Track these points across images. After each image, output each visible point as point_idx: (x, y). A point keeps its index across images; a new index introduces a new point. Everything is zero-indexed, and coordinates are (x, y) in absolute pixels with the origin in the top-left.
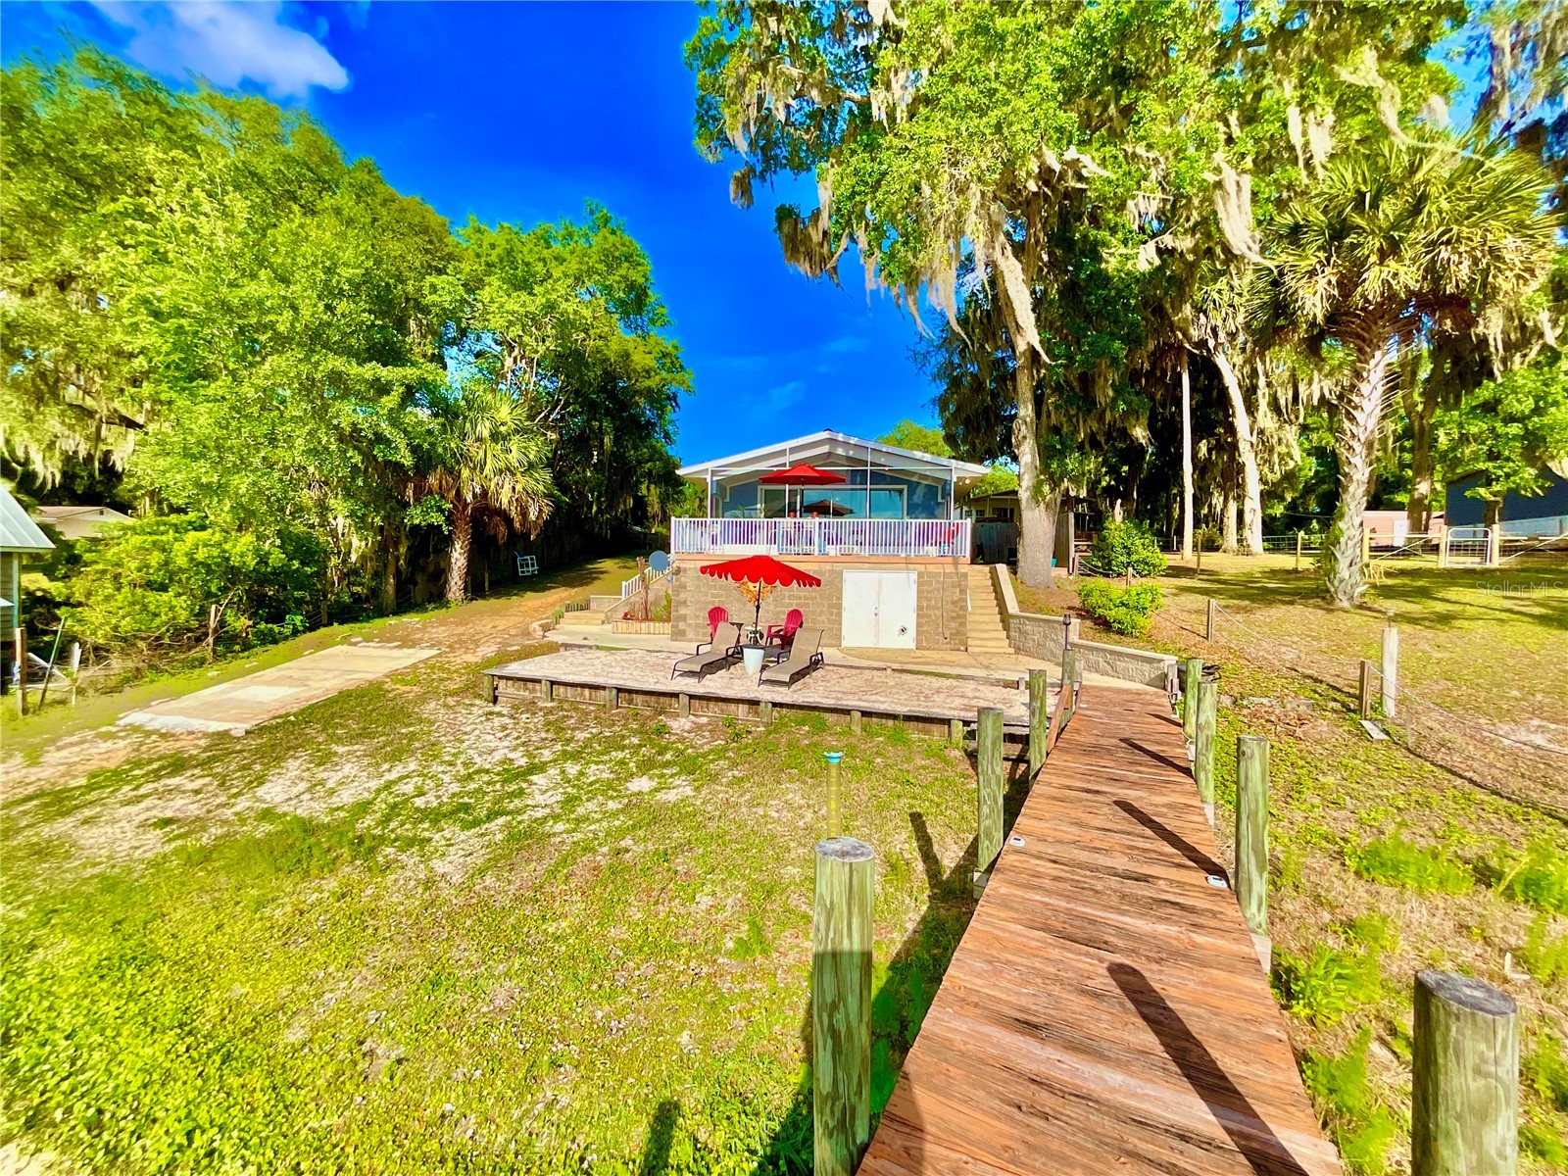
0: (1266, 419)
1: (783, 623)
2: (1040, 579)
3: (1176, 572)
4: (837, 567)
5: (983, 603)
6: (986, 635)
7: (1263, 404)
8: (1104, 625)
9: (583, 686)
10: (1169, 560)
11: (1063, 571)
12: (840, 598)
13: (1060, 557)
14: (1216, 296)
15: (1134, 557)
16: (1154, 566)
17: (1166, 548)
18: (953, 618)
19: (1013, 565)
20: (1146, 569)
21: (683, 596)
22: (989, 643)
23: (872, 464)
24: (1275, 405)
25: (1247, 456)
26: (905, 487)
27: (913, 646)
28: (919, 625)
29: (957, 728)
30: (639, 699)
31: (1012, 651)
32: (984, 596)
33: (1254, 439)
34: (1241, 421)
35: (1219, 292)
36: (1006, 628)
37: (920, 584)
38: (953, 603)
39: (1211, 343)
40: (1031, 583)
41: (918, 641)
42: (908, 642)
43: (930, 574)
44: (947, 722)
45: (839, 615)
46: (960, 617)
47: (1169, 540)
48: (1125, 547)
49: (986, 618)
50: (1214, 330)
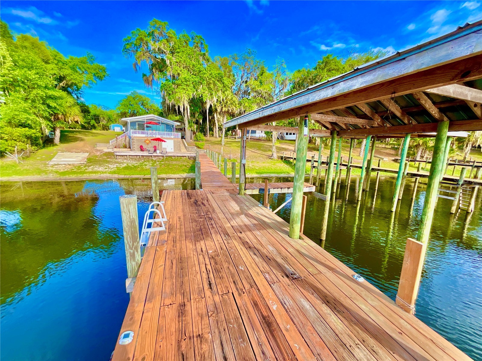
3: (207, 141)
5: (182, 144)
6: (183, 149)
8: (199, 147)
9: (134, 156)
10: (206, 139)
11: (191, 140)
12: (162, 144)
13: (191, 138)
15: (201, 138)
19: (185, 139)
20: (202, 140)
21: (134, 143)
25: (216, 122)
28: (174, 148)
29: (187, 157)
30: (145, 157)
36: (186, 148)
38: (179, 145)
40: (188, 142)
42: (173, 150)
43: (175, 141)
44: (186, 156)
45: (162, 146)
46: (180, 147)
47: (205, 135)
48: (199, 137)
49: (183, 147)
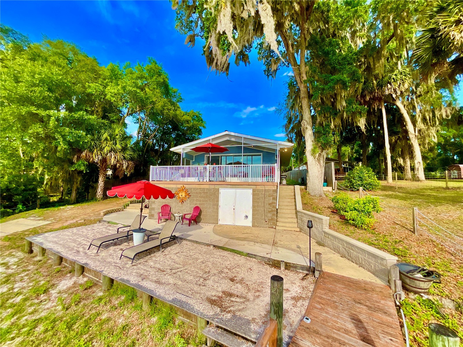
0: (420, 125)
1: (192, 212)
2: (317, 192)
3: (385, 188)
4: (217, 187)
5: (288, 204)
6: (286, 220)
7: (419, 120)
8: (345, 219)
10: (382, 183)
11: (330, 189)
12: (218, 201)
13: (327, 181)
14: (394, 77)
15: (365, 182)
16: (376, 186)
17: (380, 178)
18: (269, 212)
20: (369, 187)
22: (287, 225)
23: (244, 144)
24: (424, 119)
25: (415, 143)
26: (262, 154)
27: (251, 225)
28: (253, 215)
31: (298, 230)
32: (289, 200)
33: (417, 134)
34: (410, 127)
35: (396, 75)
36: (297, 218)
37: (254, 195)
38: (269, 204)
39: (394, 96)
40: (312, 194)
41: (253, 222)
42: (249, 223)
43: (258, 190)
45: (218, 209)
46: (273, 211)
47: (381, 174)
48: (360, 177)
49: (288, 211)
50: (395, 90)
